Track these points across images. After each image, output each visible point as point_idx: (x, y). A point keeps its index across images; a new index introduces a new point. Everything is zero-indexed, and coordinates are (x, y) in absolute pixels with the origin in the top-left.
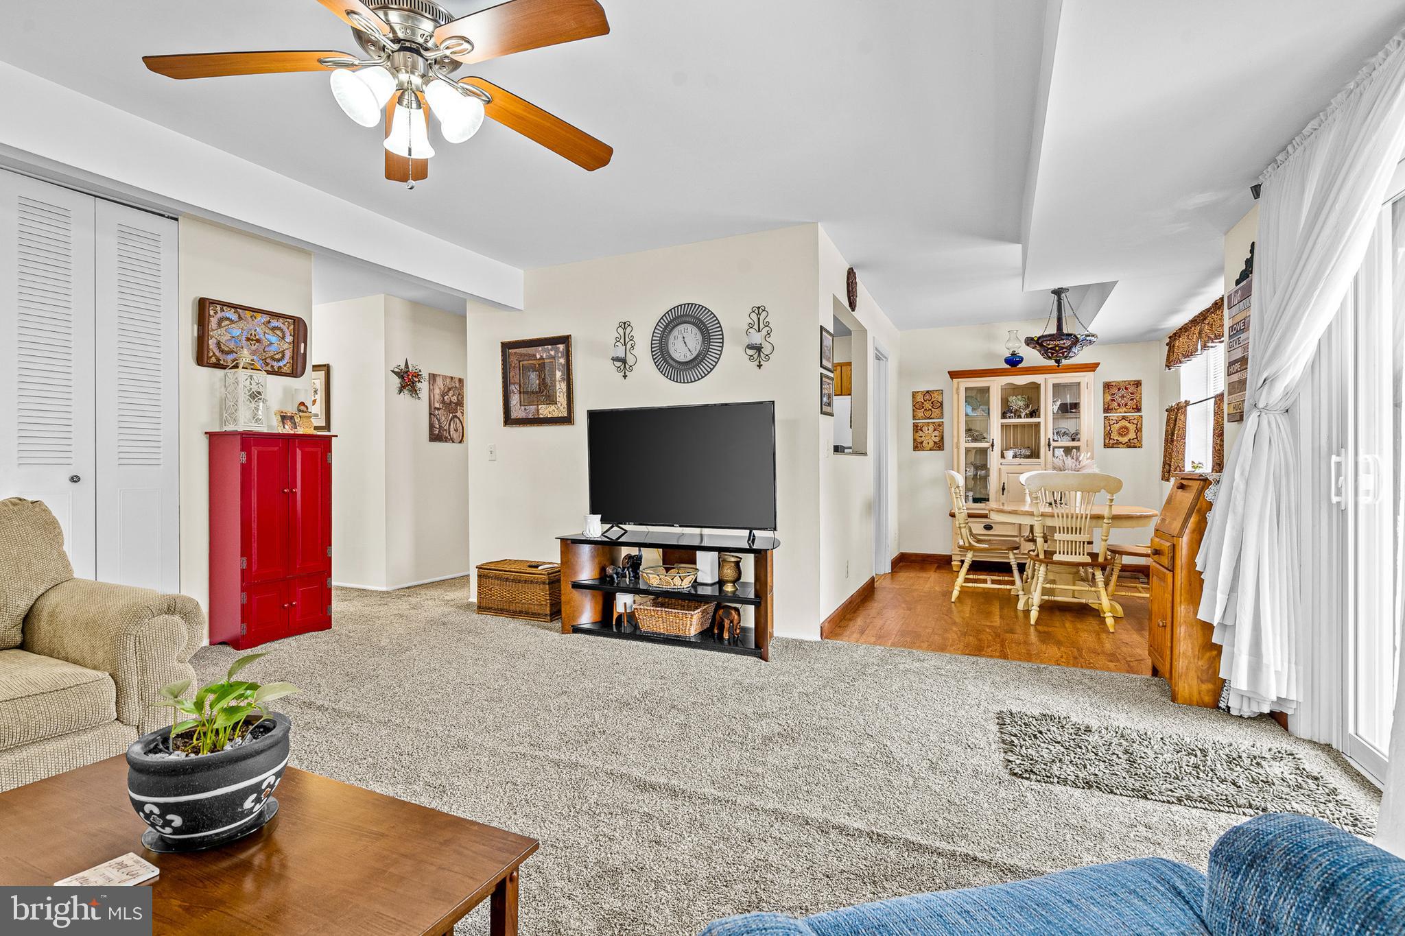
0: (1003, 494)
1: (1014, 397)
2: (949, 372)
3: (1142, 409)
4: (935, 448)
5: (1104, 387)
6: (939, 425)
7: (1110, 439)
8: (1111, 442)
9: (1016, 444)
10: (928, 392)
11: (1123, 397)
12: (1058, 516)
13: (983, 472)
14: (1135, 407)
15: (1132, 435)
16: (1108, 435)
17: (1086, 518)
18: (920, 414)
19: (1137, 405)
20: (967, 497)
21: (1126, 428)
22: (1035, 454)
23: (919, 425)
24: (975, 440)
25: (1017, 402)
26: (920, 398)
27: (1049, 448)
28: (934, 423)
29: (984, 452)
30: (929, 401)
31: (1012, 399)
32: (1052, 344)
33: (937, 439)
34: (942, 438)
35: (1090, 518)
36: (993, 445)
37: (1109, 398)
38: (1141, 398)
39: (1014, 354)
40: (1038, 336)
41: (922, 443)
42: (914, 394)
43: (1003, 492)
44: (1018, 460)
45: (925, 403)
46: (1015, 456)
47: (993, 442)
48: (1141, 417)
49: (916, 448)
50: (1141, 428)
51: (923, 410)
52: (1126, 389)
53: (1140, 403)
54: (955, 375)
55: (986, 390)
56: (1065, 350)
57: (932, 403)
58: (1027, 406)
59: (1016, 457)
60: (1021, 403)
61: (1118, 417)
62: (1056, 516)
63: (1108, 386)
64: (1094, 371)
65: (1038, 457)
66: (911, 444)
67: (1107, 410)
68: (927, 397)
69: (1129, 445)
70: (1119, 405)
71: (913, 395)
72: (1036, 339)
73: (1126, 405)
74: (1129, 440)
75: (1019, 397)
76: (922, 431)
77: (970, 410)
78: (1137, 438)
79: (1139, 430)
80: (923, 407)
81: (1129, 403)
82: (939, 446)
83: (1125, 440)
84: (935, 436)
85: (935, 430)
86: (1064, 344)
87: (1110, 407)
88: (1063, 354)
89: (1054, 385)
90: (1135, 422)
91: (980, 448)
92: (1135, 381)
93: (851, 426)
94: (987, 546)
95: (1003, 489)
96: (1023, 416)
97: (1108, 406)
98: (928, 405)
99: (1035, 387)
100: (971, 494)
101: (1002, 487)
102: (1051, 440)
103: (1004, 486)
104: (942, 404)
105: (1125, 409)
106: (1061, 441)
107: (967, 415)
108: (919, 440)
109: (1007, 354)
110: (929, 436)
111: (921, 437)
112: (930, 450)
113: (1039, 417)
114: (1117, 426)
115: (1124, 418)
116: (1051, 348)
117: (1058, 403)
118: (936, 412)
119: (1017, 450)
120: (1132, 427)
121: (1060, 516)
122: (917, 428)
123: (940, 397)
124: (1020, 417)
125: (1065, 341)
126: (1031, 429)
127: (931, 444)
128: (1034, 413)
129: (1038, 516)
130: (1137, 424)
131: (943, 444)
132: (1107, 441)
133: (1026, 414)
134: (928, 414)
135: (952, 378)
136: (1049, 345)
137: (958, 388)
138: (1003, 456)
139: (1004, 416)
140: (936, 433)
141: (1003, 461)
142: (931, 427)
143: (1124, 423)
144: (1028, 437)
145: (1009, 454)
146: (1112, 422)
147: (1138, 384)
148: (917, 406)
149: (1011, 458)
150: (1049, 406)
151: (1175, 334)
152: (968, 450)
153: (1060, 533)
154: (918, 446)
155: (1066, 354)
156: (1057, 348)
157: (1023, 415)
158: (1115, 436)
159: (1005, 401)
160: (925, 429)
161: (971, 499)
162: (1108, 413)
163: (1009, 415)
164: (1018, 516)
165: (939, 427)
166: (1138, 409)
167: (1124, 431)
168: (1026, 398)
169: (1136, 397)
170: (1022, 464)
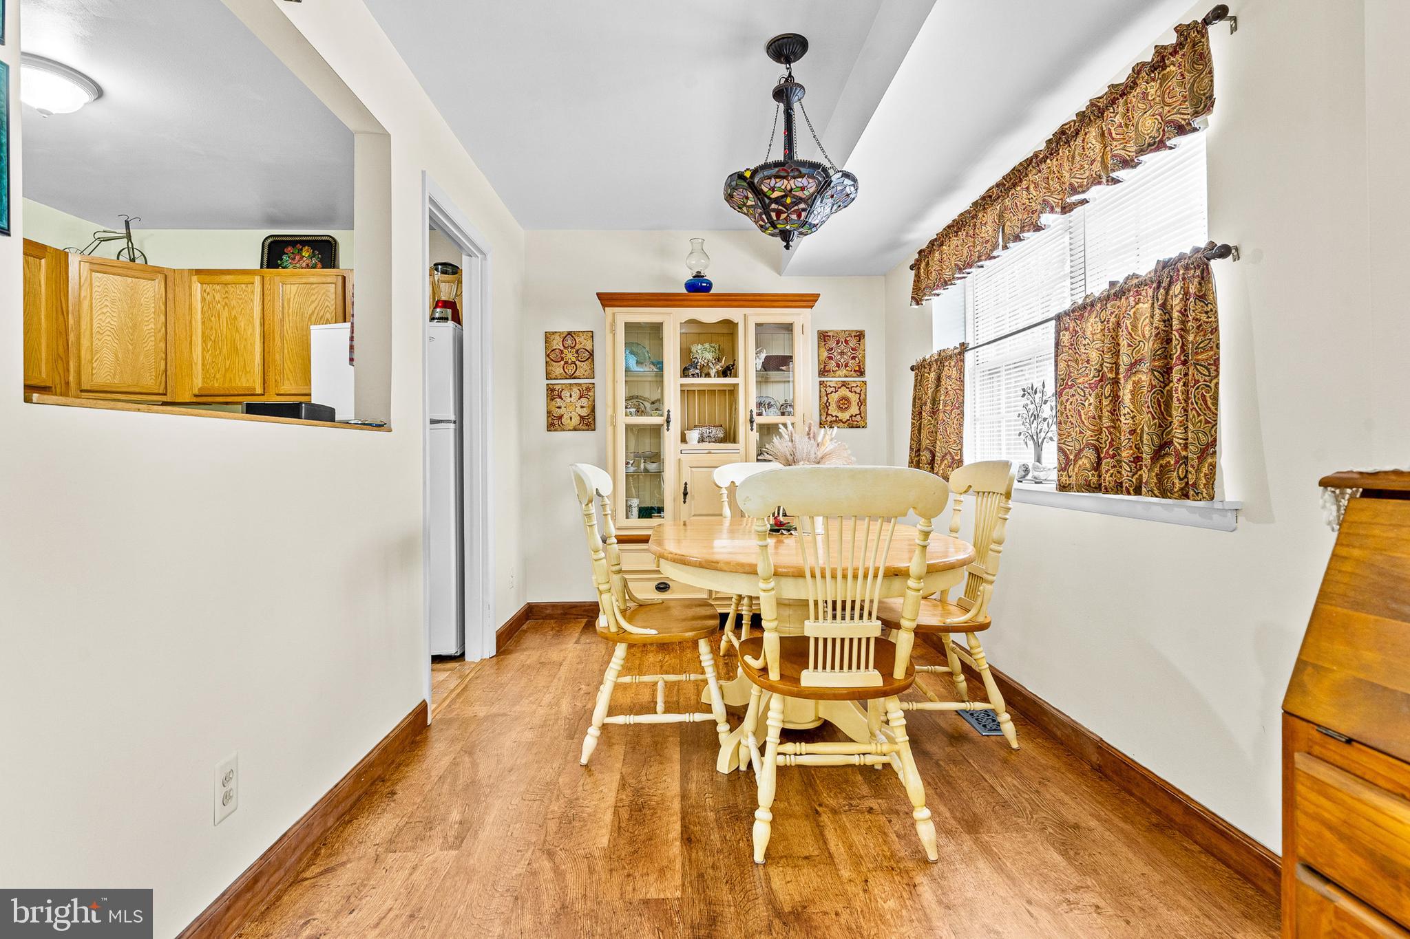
0: (685, 502)
1: (700, 346)
2: (599, 295)
3: (866, 372)
4: (581, 426)
5: (819, 338)
6: (588, 389)
7: (827, 414)
8: (829, 419)
9: (702, 421)
10: (569, 333)
11: (842, 353)
12: (813, 576)
13: (654, 465)
14: (857, 369)
15: (854, 410)
16: (825, 408)
17: (875, 576)
18: (558, 369)
19: (859, 366)
20: (629, 508)
21: (847, 399)
22: (730, 437)
23: (557, 387)
24: (640, 412)
25: (705, 354)
26: (557, 343)
27: (752, 426)
28: (580, 385)
29: (656, 431)
30: (572, 348)
31: (697, 348)
32: (780, 189)
33: (584, 412)
34: (593, 410)
35: (886, 576)
36: (668, 422)
37: (826, 354)
38: (864, 356)
39: (698, 276)
40: (752, 168)
41: (560, 417)
42: (548, 336)
43: (685, 498)
44: (707, 446)
45: (566, 351)
46: (701, 440)
47: (668, 415)
48: (865, 383)
49: (551, 427)
50: (865, 400)
51: (562, 363)
52: (846, 342)
53: (864, 364)
54: (607, 300)
55: (657, 329)
56: (802, 206)
57: (577, 352)
58: (719, 360)
59: (703, 441)
60: (709, 356)
61: (836, 382)
62: (808, 575)
63: (824, 336)
64: (811, 307)
65: (734, 441)
66: (543, 420)
67: (823, 372)
68: (569, 342)
69: (852, 424)
70: (838, 365)
71: (546, 337)
72: (748, 174)
73: (846, 365)
74: (851, 417)
75: (707, 345)
76: (561, 398)
77: (633, 365)
78: (860, 414)
79: (862, 403)
80: (562, 359)
81: (851, 362)
82: (588, 423)
83: (845, 416)
84: (582, 407)
85: (581, 397)
86: (803, 189)
87: (827, 368)
88: (799, 216)
89: (758, 325)
90: (858, 390)
91: (650, 425)
92: (857, 331)
93: (351, 360)
94: (654, 632)
95: (685, 494)
96: (712, 375)
97: (825, 366)
98: (570, 356)
99: (729, 328)
100: (635, 503)
101: (682, 490)
102: (754, 414)
103: (686, 488)
104: (592, 354)
105: (845, 371)
106: (767, 415)
107: (627, 370)
108: (557, 412)
109: (688, 276)
110: (572, 408)
111: (560, 408)
112: (575, 429)
113: (736, 376)
114: (835, 397)
115: (844, 384)
116: (777, 201)
117: (763, 355)
118: (584, 367)
119: (704, 429)
120: (854, 398)
121: (818, 575)
122: (553, 394)
123: (590, 342)
124: (708, 375)
125: (804, 181)
126: (722, 398)
127: (576, 420)
128: (728, 371)
129: (766, 579)
130: (860, 394)
131: (594, 419)
132: (823, 418)
133: (718, 372)
134: (570, 370)
135: (604, 306)
136: (773, 189)
137: (613, 324)
138: (684, 440)
139: (685, 373)
140: (584, 402)
141: (684, 446)
142: (576, 393)
143: (844, 392)
144: (719, 410)
145: (694, 435)
146: (829, 390)
147: (860, 336)
148: (552, 357)
149: (696, 442)
150: (749, 359)
151: (932, 243)
152: (629, 428)
153: (817, 618)
154: (554, 423)
155: (804, 214)
156: (789, 200)
157: (713, 372)
158: (833, 410)
159: (686, 353)
160: (565, 394)
161: (635, 511)
162: (824, 376)
163: (692, 371)
164: (720, 574)
165: (587, 392)
166: (861, 373)
167: (844, 404)
168: (717, 347)
169: (859, 354)
170: (712, 451)
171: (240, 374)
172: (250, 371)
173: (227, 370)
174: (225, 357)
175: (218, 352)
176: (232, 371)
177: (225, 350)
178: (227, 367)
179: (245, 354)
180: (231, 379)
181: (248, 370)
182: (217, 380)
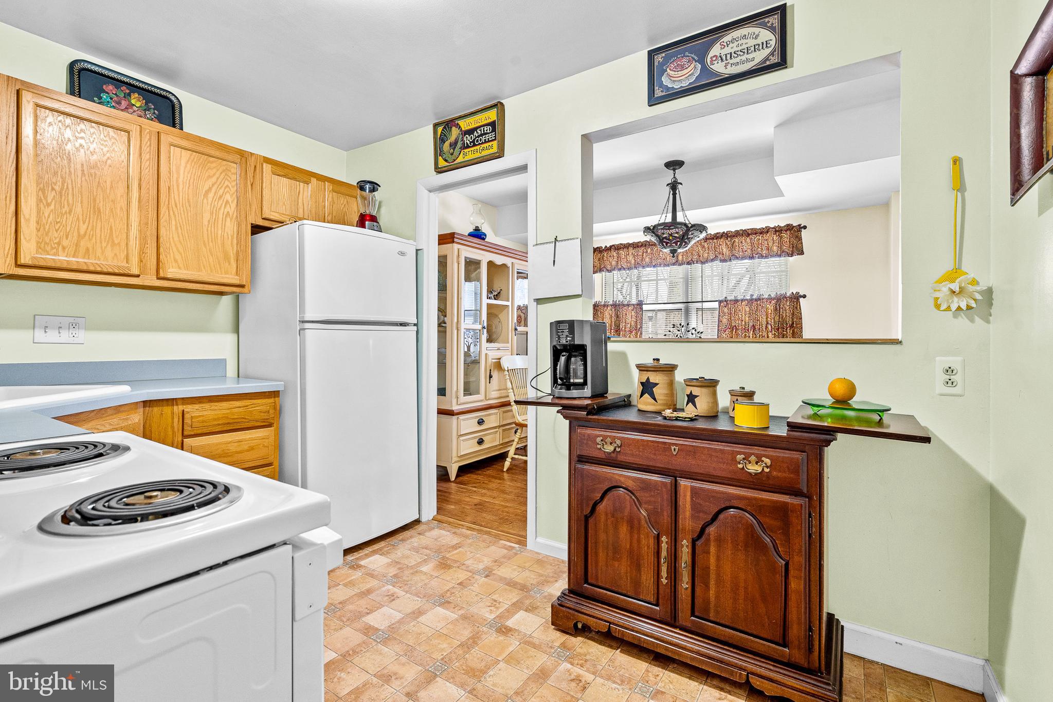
27: (515, 332)
36: (483, 328)
39: (477, 230)
43: (490, 380)
44: (495, 345)
47: (483, 324)
54: (458, 239)
95: (490, 377)
101: (488, 374)
102: (516, 325)
113: (508, 300)
137: (458, 256)
150: (514, 291)
170: (501, 348)
171: (104, 244)
172: (119, 244)
173: (80, 237)
174: (78, 219)
175: (66, 209)
176: (90, 240)
177: (78, 210)
178: (82, 232)
179: (111, 220)
180: (88, 249)
181: (116, 242)
182: (64, 248)
